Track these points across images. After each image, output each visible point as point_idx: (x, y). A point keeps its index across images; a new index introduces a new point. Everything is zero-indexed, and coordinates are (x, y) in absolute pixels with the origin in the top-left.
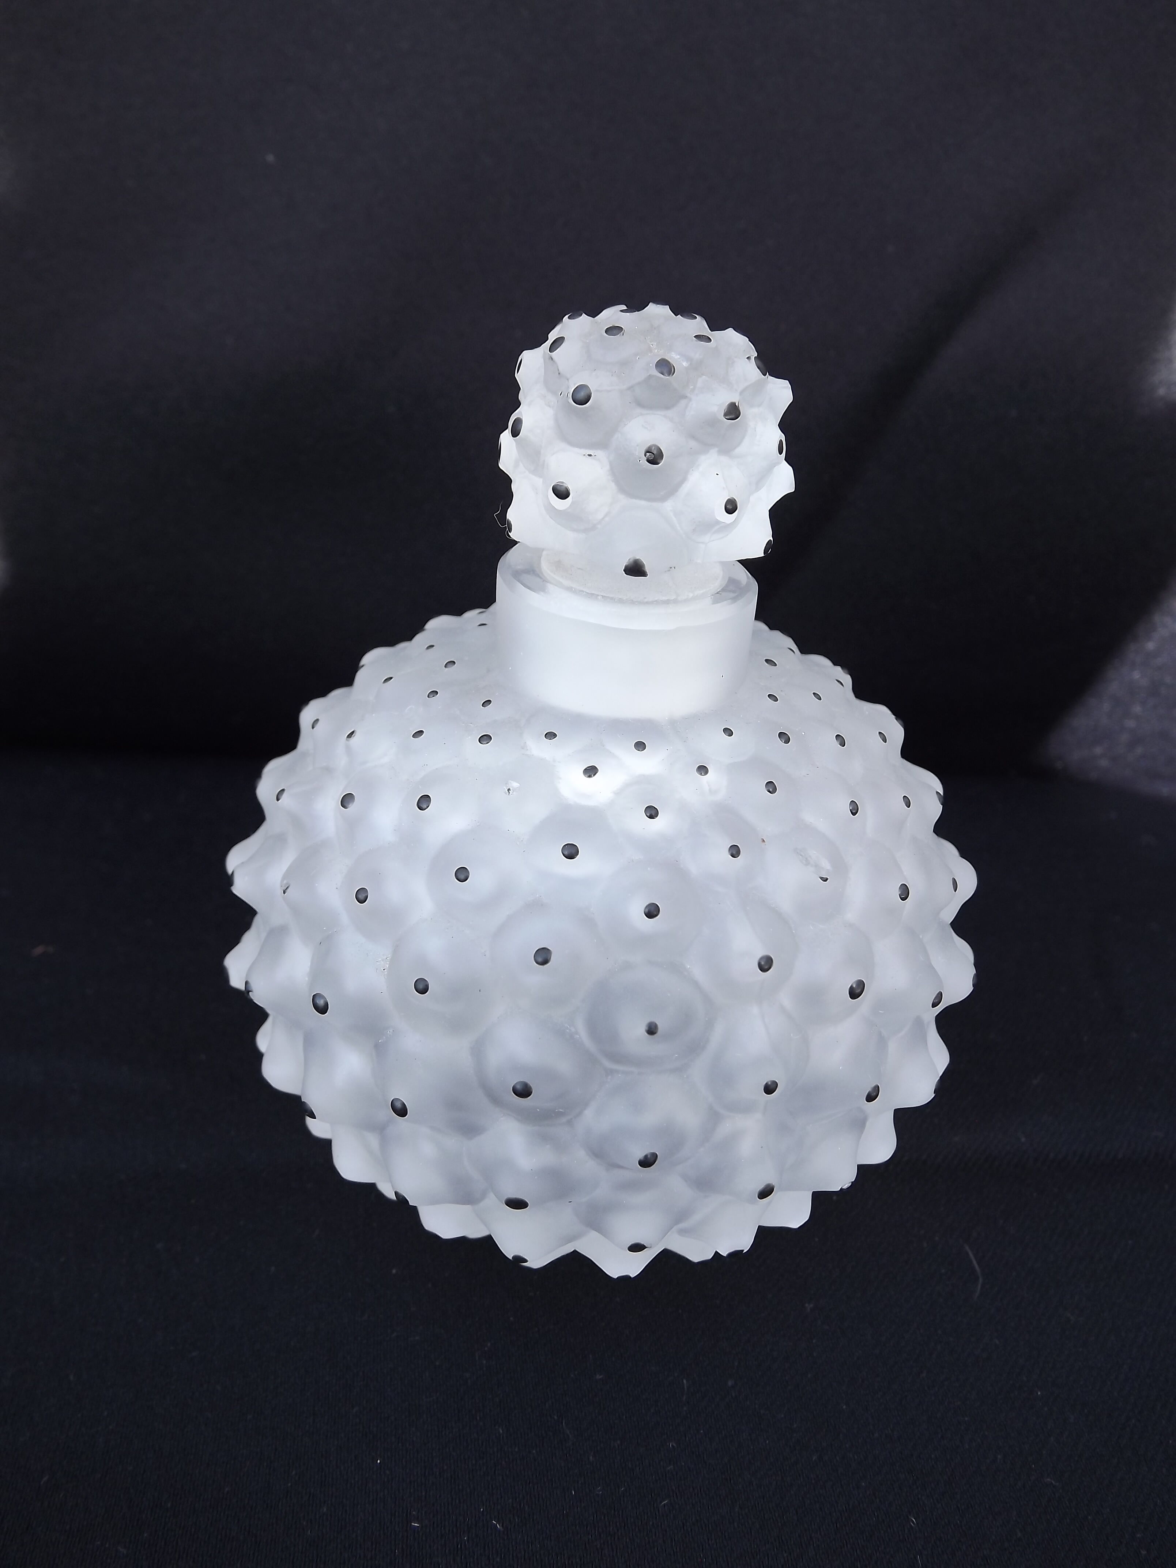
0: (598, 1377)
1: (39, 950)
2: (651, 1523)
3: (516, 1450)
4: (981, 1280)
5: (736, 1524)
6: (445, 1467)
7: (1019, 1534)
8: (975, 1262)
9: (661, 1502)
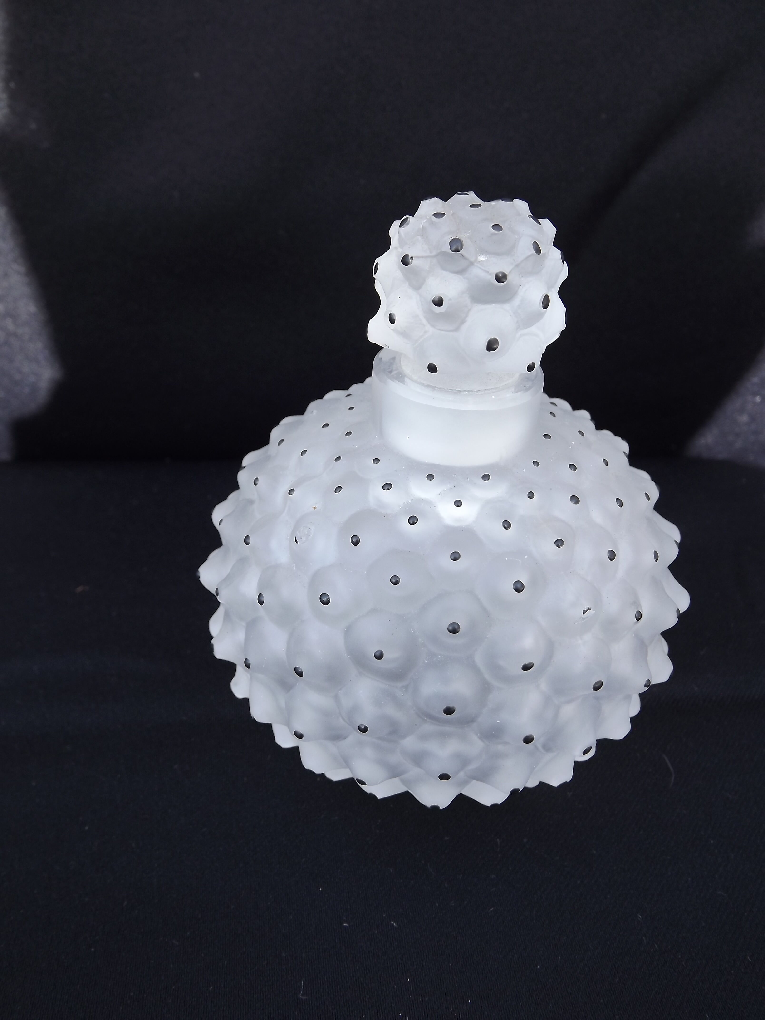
0: (446, 838)
1: (80, 589)
2: (484, 921)
3: (401, 881)
4: (673, 775)
5: (534, 921)
6: (360, 892)
7: (703, 924)
8: (669, 765)
9: (489, 910)
